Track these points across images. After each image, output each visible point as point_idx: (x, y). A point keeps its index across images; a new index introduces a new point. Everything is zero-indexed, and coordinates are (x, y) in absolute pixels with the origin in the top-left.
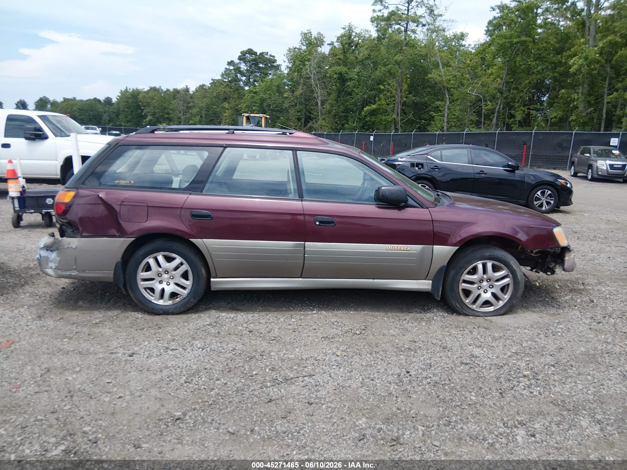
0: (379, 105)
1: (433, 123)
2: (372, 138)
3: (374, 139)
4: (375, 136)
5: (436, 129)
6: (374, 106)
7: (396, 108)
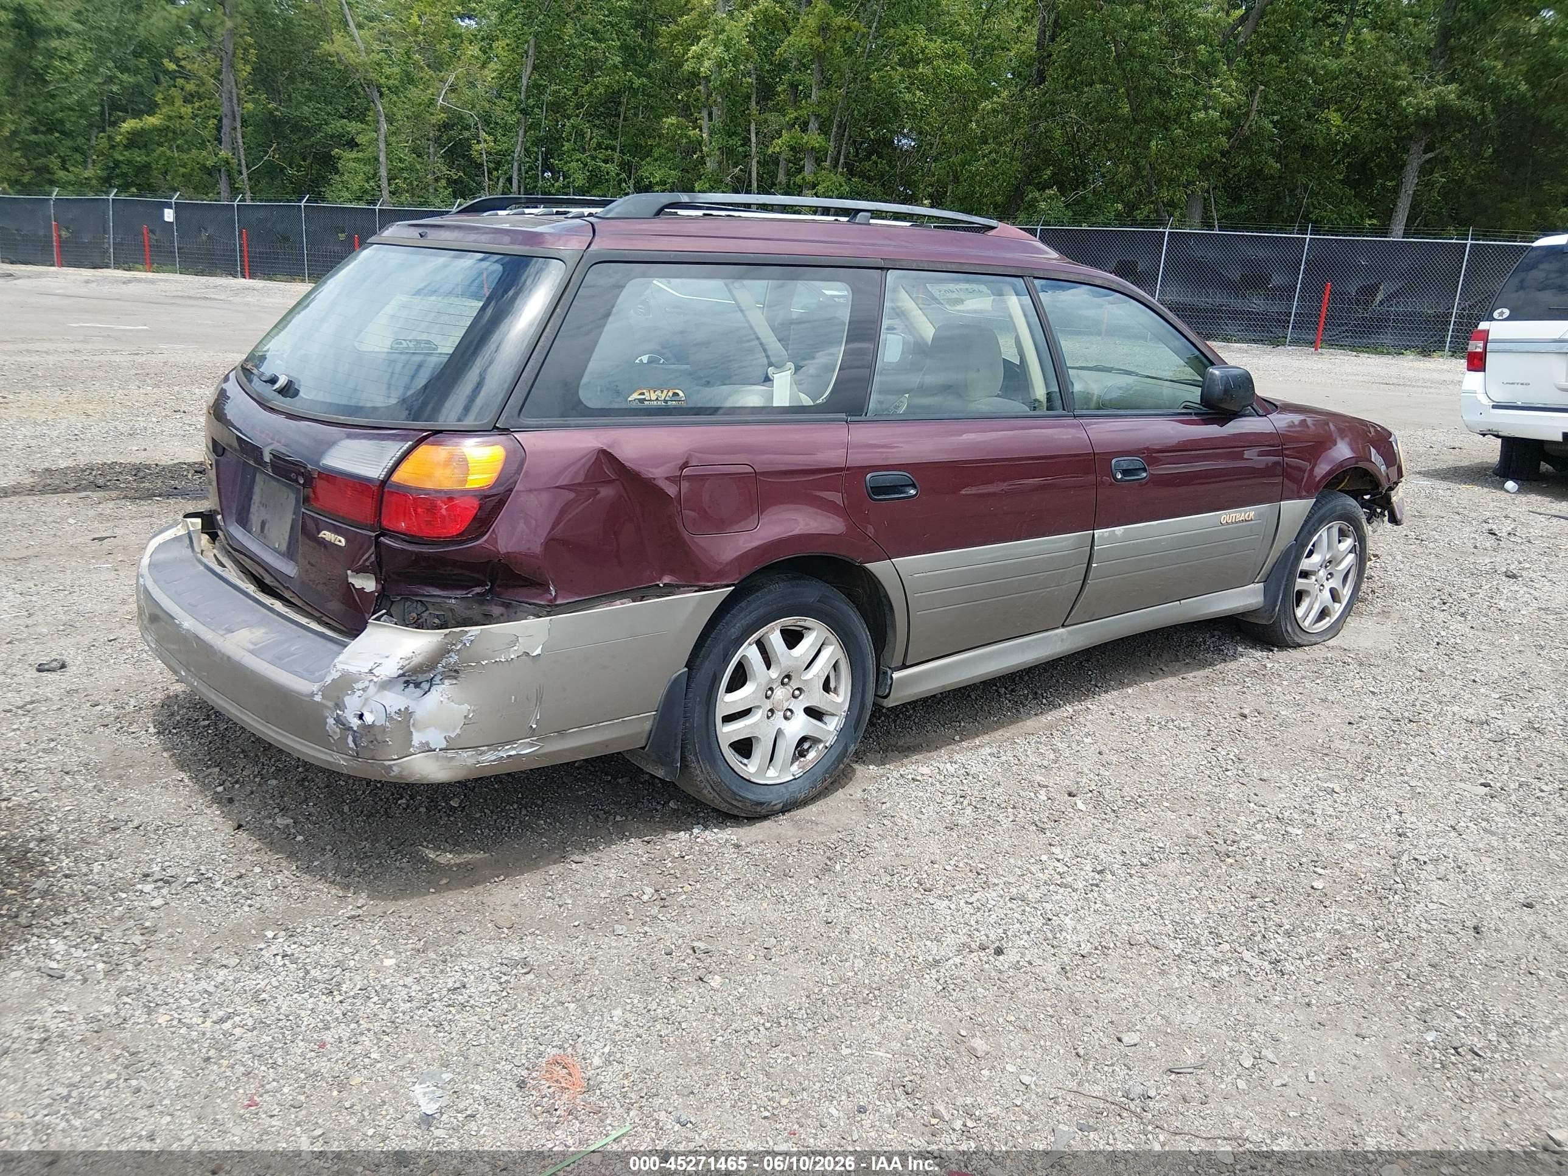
0: (170, 118)
1: (337, 177)
2: (169, 215)
3: (177, 217)
4: (178, 208)
5: (347, 195)
6: (152, 121)
7: (226, 129)
